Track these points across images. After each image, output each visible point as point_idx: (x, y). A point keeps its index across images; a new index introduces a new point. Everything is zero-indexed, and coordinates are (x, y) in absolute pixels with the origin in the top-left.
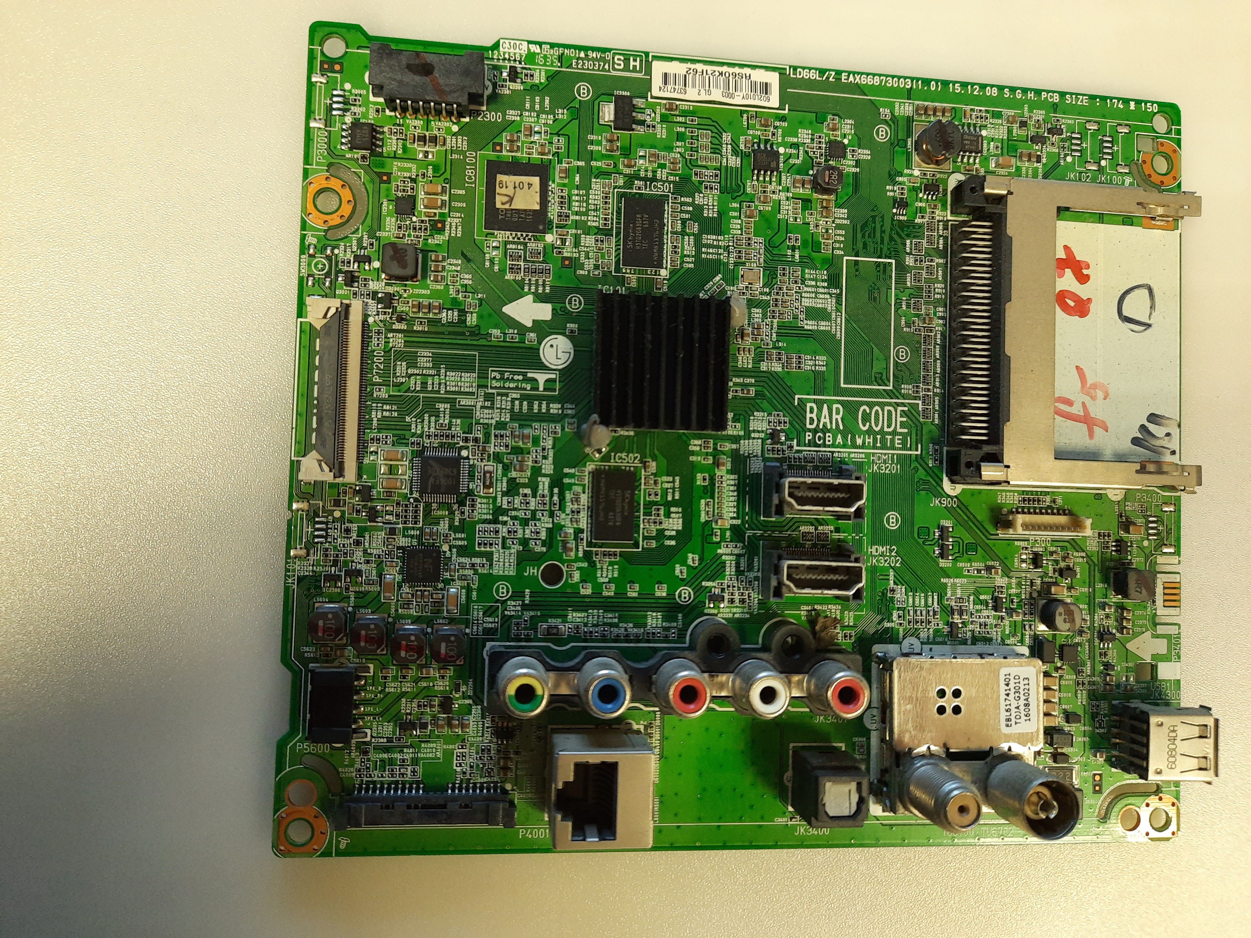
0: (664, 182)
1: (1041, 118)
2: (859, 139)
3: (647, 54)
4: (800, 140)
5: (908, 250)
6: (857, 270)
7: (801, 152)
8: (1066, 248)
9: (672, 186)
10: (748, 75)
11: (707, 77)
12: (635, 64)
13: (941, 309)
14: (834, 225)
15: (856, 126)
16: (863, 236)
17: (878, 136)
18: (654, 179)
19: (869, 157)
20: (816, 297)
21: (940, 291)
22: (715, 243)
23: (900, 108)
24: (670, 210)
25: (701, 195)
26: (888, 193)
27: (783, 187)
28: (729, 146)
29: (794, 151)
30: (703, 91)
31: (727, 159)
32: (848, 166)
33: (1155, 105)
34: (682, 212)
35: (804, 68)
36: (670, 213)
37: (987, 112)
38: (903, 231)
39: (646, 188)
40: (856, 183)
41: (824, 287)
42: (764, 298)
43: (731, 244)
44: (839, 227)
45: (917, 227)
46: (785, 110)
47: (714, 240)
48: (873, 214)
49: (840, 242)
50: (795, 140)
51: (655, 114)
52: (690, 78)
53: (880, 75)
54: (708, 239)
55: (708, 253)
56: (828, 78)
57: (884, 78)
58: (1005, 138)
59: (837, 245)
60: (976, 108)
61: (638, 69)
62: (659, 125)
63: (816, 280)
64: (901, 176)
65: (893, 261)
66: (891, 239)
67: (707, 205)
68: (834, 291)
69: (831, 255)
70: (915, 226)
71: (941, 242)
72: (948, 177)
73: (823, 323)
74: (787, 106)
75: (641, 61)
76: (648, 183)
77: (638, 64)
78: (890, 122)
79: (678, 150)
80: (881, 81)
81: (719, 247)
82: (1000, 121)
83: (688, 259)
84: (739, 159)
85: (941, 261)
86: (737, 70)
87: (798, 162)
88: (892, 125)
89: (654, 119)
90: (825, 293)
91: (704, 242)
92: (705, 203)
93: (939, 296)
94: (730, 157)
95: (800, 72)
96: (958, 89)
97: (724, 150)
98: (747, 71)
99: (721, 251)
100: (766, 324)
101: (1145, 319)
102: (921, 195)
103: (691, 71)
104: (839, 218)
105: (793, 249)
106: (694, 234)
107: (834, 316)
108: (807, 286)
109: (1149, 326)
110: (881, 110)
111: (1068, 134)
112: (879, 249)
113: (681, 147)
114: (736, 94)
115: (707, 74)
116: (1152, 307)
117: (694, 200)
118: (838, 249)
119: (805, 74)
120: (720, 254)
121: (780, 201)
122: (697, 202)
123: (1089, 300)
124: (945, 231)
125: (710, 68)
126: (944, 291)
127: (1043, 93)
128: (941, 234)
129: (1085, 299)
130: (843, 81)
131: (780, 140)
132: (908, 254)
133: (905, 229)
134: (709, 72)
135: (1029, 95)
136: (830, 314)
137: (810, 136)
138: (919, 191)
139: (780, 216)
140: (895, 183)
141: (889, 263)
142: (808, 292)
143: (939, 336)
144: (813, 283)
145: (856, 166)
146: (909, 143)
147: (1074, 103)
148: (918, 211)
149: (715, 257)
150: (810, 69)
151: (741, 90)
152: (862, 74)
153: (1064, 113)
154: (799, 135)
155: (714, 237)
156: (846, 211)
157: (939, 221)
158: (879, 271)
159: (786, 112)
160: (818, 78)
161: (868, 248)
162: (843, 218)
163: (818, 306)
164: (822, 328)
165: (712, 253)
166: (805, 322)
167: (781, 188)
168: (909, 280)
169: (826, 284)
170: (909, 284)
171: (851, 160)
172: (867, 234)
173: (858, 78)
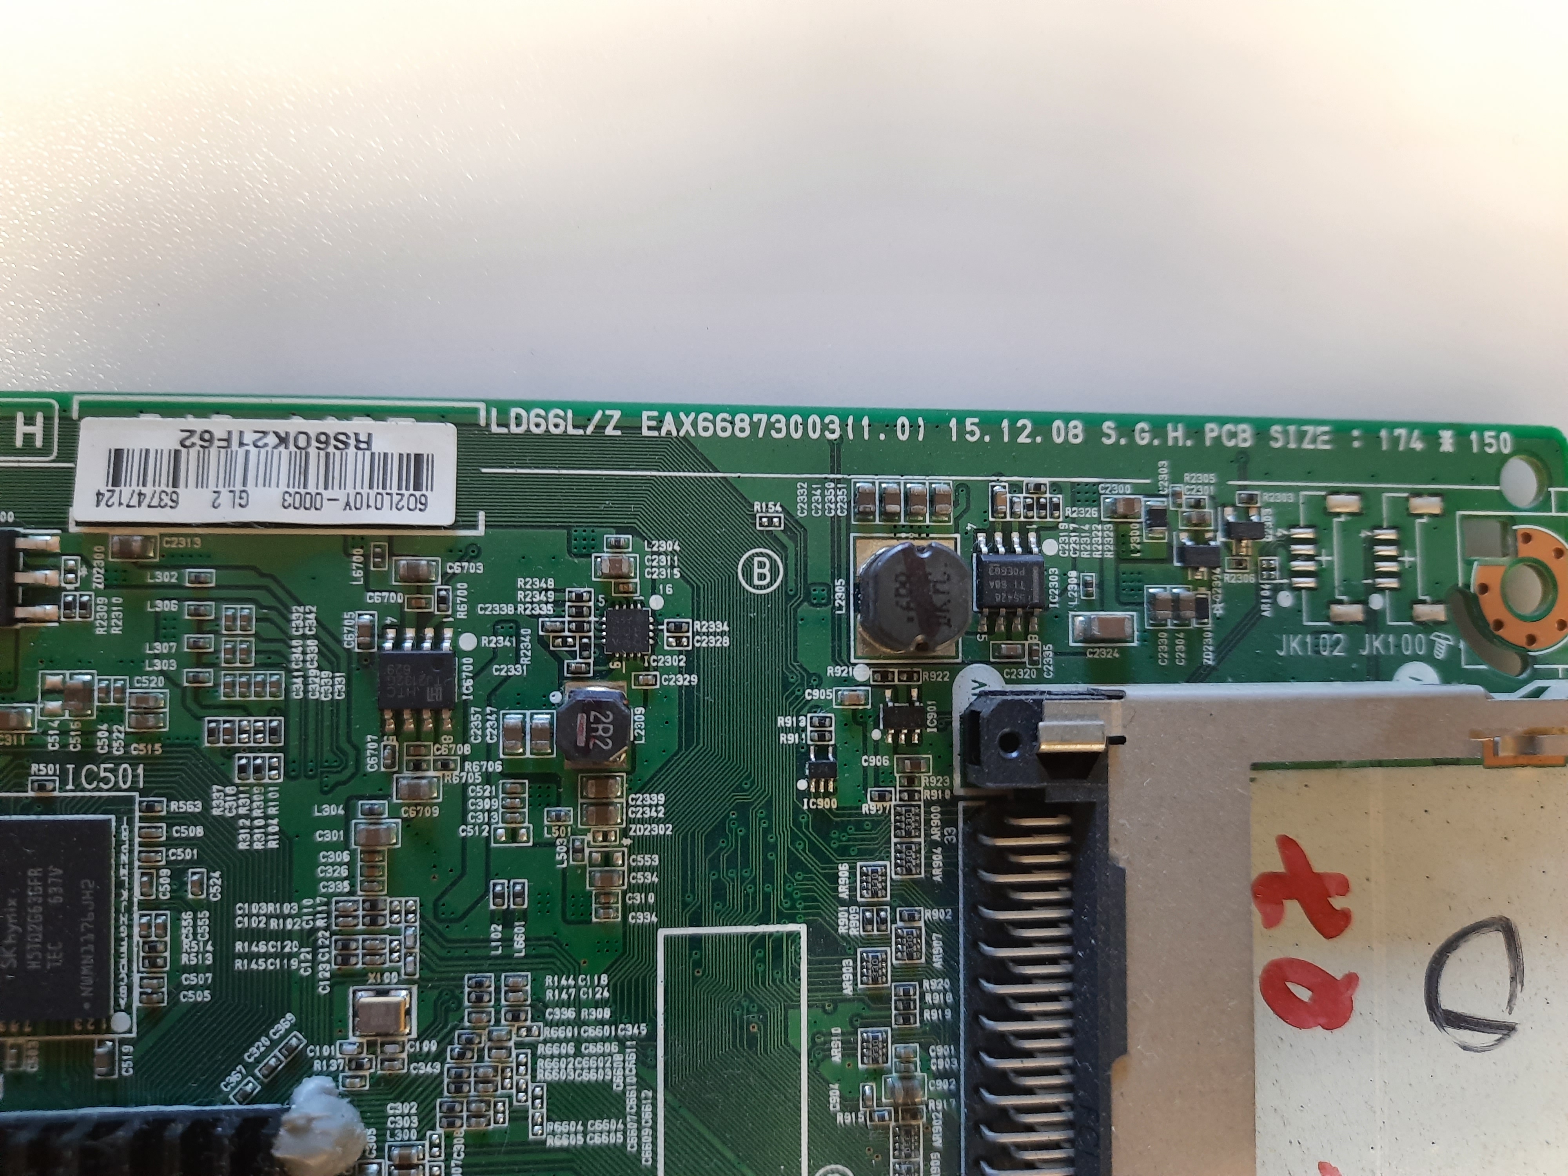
0: (118, 761)
1: (1205, 494)
2: (696, 590)
3: (64, 399)
4: (521, 608)
5: (844, 892)
6: (698, 964)
7: (526, 642)
8: (1287, 844)
9: (140, 770)
10: (363, 438)
11: (241, 452)
12: (29, 429)
13: (941, 1050)
14: (627, 842)
15: (685, 558)
16: (714, 865)
17: (750, 581)
18: (88, 755)
19: (726, 642)
20: (578, 1053)
21: (938, 999)
22: (273, 924)
23: (810, 495)
24: (137, 840)
25: (230, 790)
26: (783, 738)
27: (473, 746)
28: (312, 644)
29: (503, 642)
30: (225, 497)
31: (305, 677)
32: (666, 670)
33: (1505, 435)
34: (171, 842)
35: (528, 406)
36: (137, 848)
37: (1056, 488)
38: (826, 838)
39: (63, 782)
40: (690, 715)
41: (602, 1023)
42: (425, 1069)
43: (320, 923)
44: (642, 845)
45: (868, 825)
46: (475, 527)
47: (269, 917)
48: (740, 798)
49: (644, 889)
50: (508, 609)
51: (90, 567)
52: (190, 459)
53: (750, 411)
54: (250, 916)
55: (251, 957)
56: (600, 427)
57: (764, 418)
58: (1109, 555)
59: (638, 898)
60: (1026, 480)
61: (39, 443)
62: (101, 600)
63: (577, 1004)
64: (818, 687)
65: (802, 929)
66: (795, 864)
67: (246, 816)
68: (631, 1030)
69: (620, 931)
70: (860, 822)
71: (938, 860)
72: (952, 678)
73: (600, 1125)
74: (482, 515)
75: (48, 419)
76: (71, 767)
77: (37, 429)
78: (784, 539)
79: (158, 665)
80: (755, 426)
81: (283, 935)
82: (1093, 512)
83: (192, 979)
84: (340, 679)
85: (937, 914)
86: (331, 425)
87: (515, 671)
88: (790, 545)
89: (86, 584)
90: (603, 1040)
91: (240, 923)
92: (242, 811)
93: (935, 1015)
94: (313, 672)
95: (518, 417)
96: (972, 433)
97: (297, 655)
98: (360, 425)
99: (290, 946)
100: (432, 1146)
101: (1495, 1012)
102: (876, 734)
103: (195, 439)
104: (642, 821)
105: (507, 919)
106: (207, 905)
107: (631, 1101)
108: (550, 1024)
109: (1508, 1029)
110: (757, 507)
111: (1281, 532)
112: (760, 898)
113: (168, 656)
114: (327, 494)
115: (241, 444)
116: (1517, 976)
117: (207, 807)
118: (643, 907)
119: (533, 420)
120: (290, 956)
121: (465, 786)
122: (216, 812)
123: (1352, 980)
124: (947, 830)
125: (249, 426)
126: (950, 998)
127: (1209, 426)
128: (937, 837)
129: (1339, 976)
130: (645, 432)
131: (461, 615)
132: (843, 902)
133: (835, 834)
134: (249, 438)
135: (1171, 435)
136: (621, 1097)
137: (551, 595)
138: (871, 722)
139: (466, 831)
140: (799, 707)
141: (789, 934)
142: (553, 1041)
143: (937, 1126)
144: (570, 1014)
145: (689, 670)
146: (840, 591)
147: (1292, 446)
148: (871, 780)
149: (271, 965)
150: (547, 406)
151: (342, 485)
152: (699, 409)
153: (1267, 476)
154: (520, 595)
155: (271, 908)
156: (662, 798)
157: (929, 803)
158: (762, 960)
159: (481, 531)
160: (571, 431)
161: (729, 896)
162: (652, 821)
163: (586, 1077)
164: (597, 1140)
165: (266, 956)
166: (549, 1126)
167: (467, 749)
168: (847, 975)
169: (607, 1013)
170: (848, 990)
171: (671, 653)
172: (724, 857)
173: (687, 421)
